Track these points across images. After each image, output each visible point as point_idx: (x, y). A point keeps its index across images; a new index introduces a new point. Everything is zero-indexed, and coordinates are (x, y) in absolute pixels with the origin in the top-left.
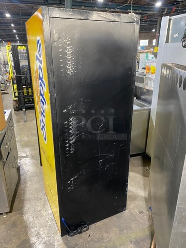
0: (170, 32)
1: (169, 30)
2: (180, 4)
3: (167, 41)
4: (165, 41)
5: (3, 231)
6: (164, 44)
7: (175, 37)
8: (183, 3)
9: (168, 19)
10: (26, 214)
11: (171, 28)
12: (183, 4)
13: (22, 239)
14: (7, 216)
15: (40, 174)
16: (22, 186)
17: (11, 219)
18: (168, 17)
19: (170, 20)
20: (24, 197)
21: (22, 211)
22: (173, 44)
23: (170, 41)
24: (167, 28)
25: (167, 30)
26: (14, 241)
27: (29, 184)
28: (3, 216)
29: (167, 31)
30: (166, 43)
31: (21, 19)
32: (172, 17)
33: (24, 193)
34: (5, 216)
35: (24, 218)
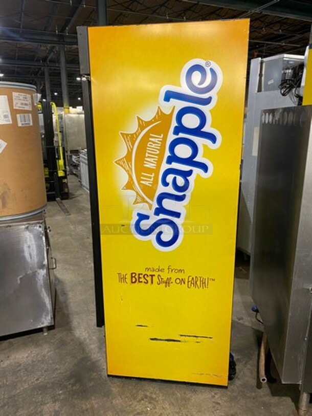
0: (263, 78)
1: (261, 75)
2: (265, 48)
3: (260, 90)
4: (257, 89)
5: (48, 350)
6: (256, 94)
7: (270, 85)
8: (269, 46)
9: (259, 61)
10: (77, 330)
11: (263, 73)
12: (269, 48)
13: (79, 358)
14: (48, 334)
15: (84, 282)
16: (61, 298)
17: (56, 337)
18: (260, 59)
19: (262, 63)
20: (68, 311)
21: (70, 327)
22: (268, 93)
23: (263, 89)
24: (259, 73)
25: (258, 75)
26: (68, 360)
27: (70, 295)
28: (43, 334)
29: (258, 78)
30: (258, 92)
31: (16, 66)
32: (265, 59)
33: (67, 306)
34: (46, 334)
35: (76, 334)
